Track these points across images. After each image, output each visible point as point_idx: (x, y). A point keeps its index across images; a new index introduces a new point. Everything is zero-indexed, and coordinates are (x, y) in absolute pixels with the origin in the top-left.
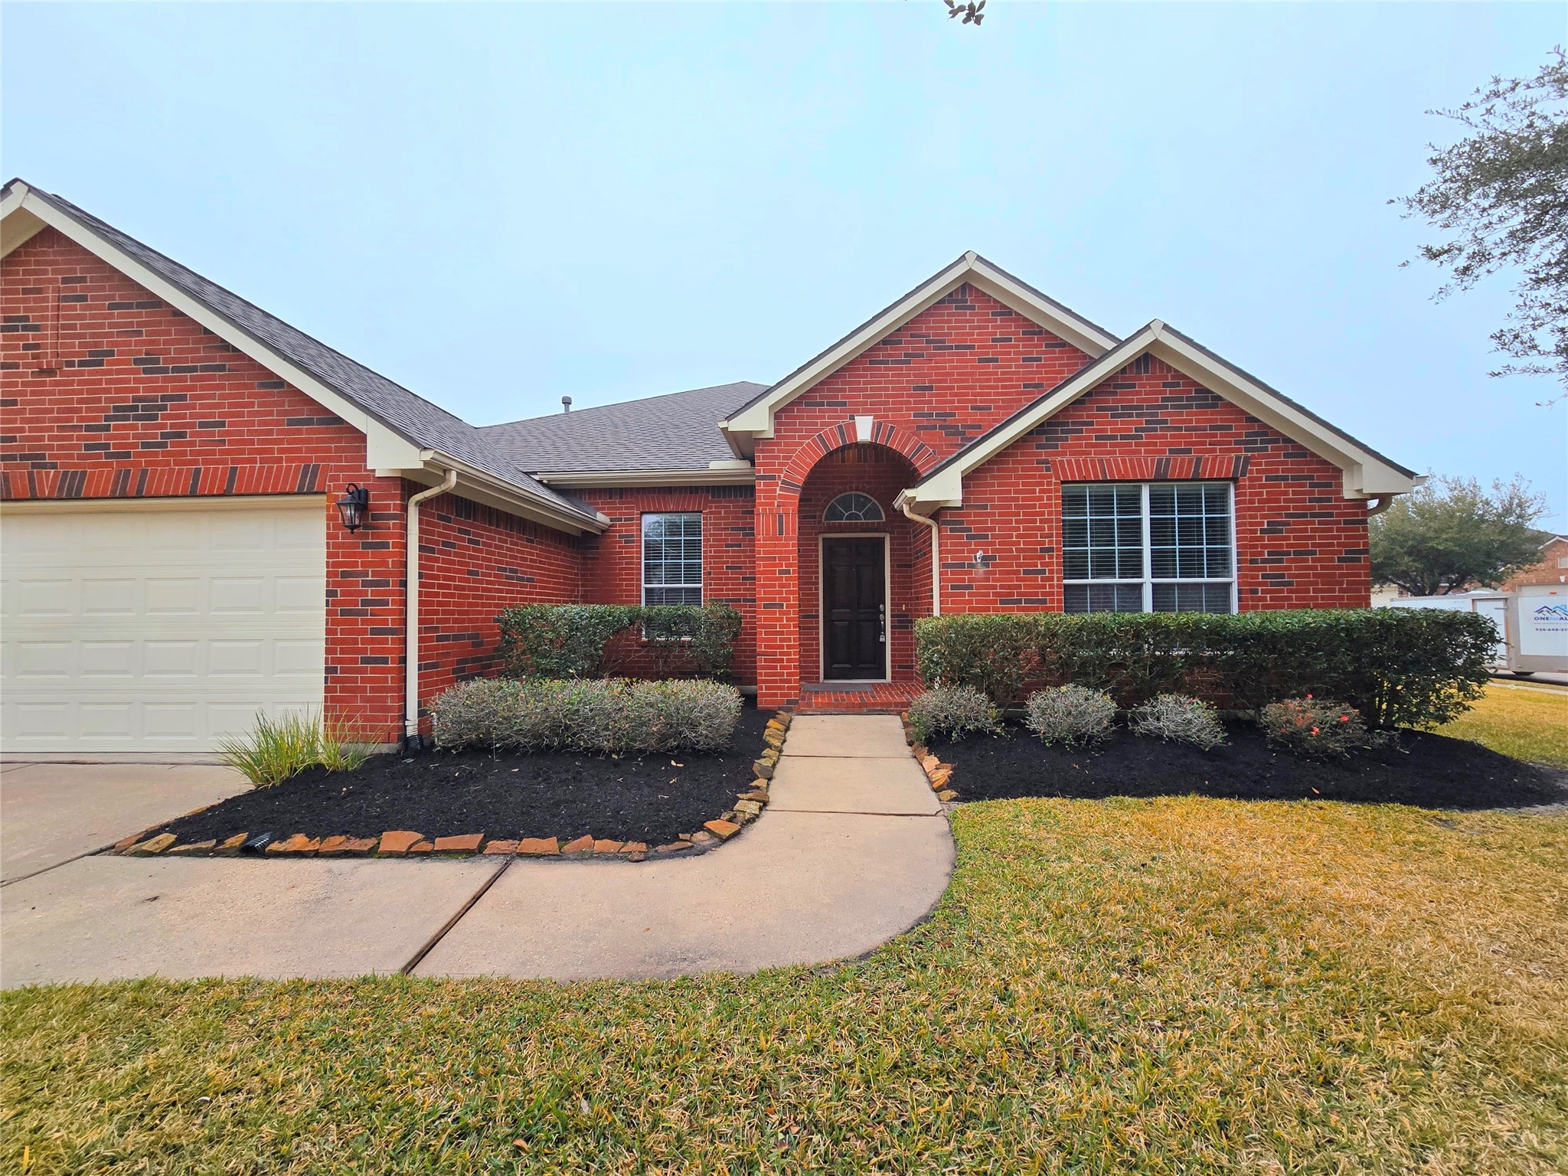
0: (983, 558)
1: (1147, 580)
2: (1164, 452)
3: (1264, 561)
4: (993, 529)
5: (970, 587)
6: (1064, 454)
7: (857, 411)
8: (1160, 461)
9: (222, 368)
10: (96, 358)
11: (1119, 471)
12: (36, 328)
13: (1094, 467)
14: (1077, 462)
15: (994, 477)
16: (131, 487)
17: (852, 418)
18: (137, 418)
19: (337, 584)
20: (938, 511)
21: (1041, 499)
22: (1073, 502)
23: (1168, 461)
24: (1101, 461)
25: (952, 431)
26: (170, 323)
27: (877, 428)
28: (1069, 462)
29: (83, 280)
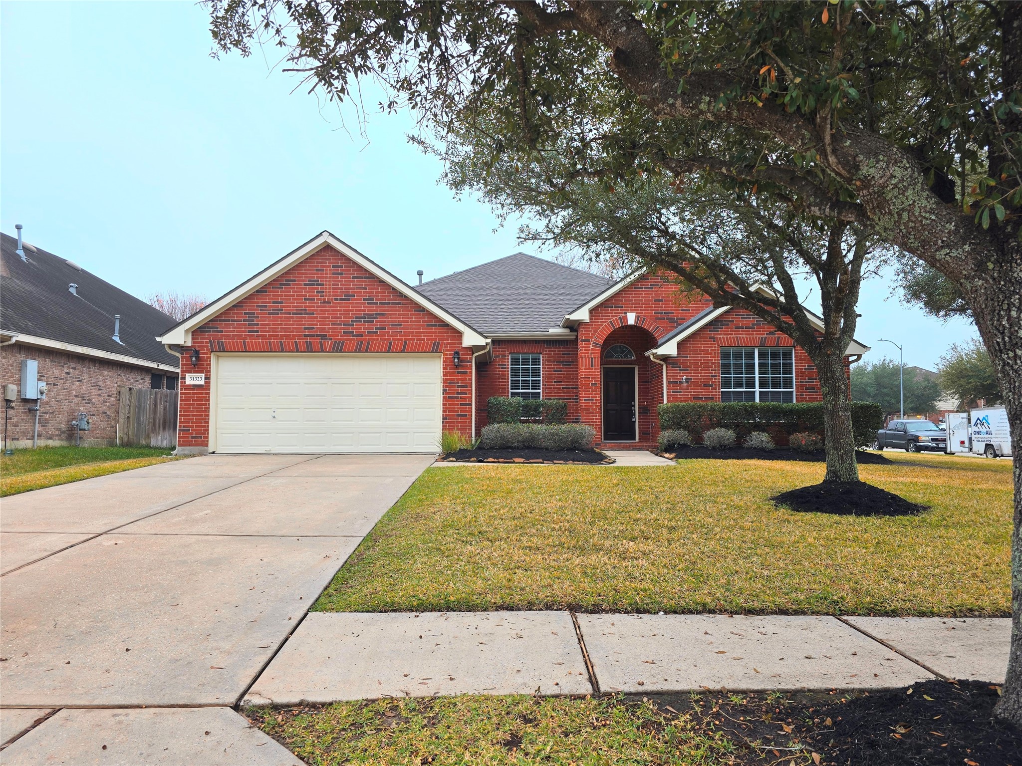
0: (686, 379)
1: (757, 389)
2: (764, 334)
3: (806, 382)
4: (690, 367)
5: (680, 392)
6: (721, 334)
7: (628, 310)
8: (762, 338)
9: (399, 304)
10: (348, 297)
11: (744, 342)
12: (323, 285)
13: (734, 340)
14: (727, 338)
15: (690, 344)
16: (363, 348)
17: (626, 313)
18: (364, 321)
19: (446, 386)
20: (666, 358)
21: (711, 354)
22: (725, 356)
23: (766, 338)
24: (737, 337)
25: (672, 320)
26: (379, 285)
27: (637, 318)
28: (723, 338)
29: (342, 267)
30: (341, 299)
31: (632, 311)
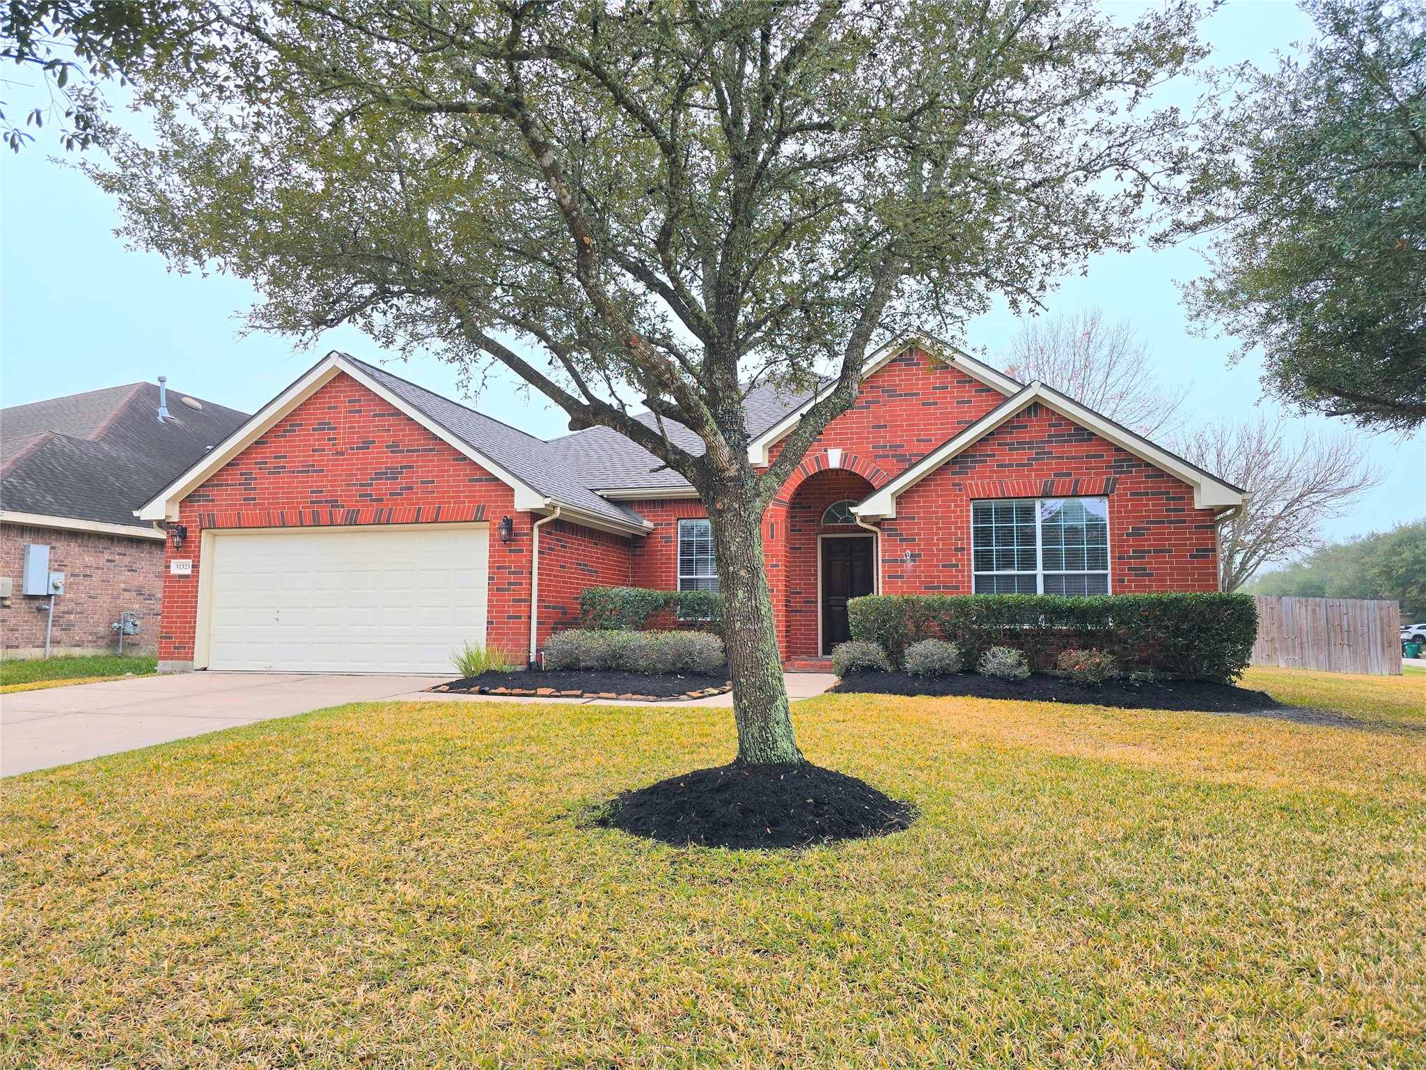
0: (912, 556)
1: (1040, 572)
2: (1049, 475)
4: (918, 534)
5: (902, 577)
6: (972, 478)
7: (830, 445)
8: (1046, 483)
9: (433, 450)
10: (366, 445)
11: (1014, 490)
12: (335, 429)
13: (995, 487)
14: (982, 484)
15: (920, 497)
16: (384, 518)
17: (826, 450)
18: (387, 479)
20: (879, 522)
21: (955, 512)
22: (982, 514)
23: (1053, 482)
24: (1001, 483)
25: (901, 458)
27: (844, 458)
28: (976, 485)
29: (359, 401)
30: (358, 448)
31: (836, 446)
